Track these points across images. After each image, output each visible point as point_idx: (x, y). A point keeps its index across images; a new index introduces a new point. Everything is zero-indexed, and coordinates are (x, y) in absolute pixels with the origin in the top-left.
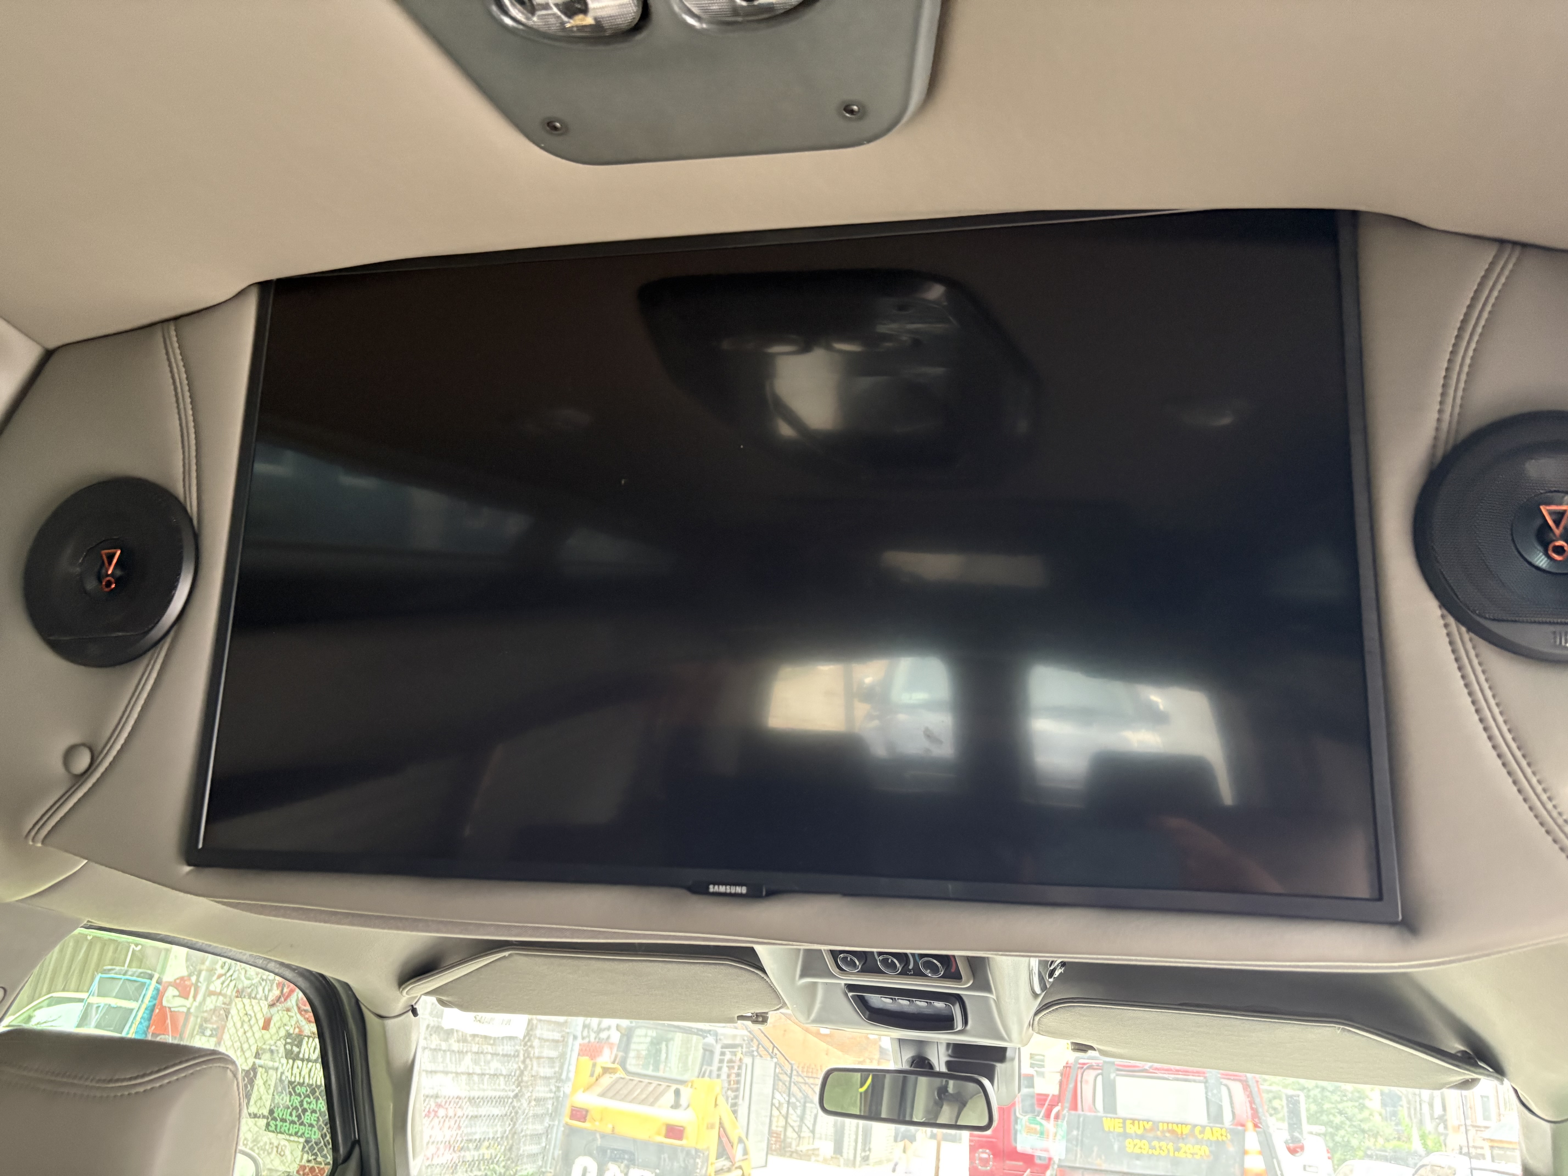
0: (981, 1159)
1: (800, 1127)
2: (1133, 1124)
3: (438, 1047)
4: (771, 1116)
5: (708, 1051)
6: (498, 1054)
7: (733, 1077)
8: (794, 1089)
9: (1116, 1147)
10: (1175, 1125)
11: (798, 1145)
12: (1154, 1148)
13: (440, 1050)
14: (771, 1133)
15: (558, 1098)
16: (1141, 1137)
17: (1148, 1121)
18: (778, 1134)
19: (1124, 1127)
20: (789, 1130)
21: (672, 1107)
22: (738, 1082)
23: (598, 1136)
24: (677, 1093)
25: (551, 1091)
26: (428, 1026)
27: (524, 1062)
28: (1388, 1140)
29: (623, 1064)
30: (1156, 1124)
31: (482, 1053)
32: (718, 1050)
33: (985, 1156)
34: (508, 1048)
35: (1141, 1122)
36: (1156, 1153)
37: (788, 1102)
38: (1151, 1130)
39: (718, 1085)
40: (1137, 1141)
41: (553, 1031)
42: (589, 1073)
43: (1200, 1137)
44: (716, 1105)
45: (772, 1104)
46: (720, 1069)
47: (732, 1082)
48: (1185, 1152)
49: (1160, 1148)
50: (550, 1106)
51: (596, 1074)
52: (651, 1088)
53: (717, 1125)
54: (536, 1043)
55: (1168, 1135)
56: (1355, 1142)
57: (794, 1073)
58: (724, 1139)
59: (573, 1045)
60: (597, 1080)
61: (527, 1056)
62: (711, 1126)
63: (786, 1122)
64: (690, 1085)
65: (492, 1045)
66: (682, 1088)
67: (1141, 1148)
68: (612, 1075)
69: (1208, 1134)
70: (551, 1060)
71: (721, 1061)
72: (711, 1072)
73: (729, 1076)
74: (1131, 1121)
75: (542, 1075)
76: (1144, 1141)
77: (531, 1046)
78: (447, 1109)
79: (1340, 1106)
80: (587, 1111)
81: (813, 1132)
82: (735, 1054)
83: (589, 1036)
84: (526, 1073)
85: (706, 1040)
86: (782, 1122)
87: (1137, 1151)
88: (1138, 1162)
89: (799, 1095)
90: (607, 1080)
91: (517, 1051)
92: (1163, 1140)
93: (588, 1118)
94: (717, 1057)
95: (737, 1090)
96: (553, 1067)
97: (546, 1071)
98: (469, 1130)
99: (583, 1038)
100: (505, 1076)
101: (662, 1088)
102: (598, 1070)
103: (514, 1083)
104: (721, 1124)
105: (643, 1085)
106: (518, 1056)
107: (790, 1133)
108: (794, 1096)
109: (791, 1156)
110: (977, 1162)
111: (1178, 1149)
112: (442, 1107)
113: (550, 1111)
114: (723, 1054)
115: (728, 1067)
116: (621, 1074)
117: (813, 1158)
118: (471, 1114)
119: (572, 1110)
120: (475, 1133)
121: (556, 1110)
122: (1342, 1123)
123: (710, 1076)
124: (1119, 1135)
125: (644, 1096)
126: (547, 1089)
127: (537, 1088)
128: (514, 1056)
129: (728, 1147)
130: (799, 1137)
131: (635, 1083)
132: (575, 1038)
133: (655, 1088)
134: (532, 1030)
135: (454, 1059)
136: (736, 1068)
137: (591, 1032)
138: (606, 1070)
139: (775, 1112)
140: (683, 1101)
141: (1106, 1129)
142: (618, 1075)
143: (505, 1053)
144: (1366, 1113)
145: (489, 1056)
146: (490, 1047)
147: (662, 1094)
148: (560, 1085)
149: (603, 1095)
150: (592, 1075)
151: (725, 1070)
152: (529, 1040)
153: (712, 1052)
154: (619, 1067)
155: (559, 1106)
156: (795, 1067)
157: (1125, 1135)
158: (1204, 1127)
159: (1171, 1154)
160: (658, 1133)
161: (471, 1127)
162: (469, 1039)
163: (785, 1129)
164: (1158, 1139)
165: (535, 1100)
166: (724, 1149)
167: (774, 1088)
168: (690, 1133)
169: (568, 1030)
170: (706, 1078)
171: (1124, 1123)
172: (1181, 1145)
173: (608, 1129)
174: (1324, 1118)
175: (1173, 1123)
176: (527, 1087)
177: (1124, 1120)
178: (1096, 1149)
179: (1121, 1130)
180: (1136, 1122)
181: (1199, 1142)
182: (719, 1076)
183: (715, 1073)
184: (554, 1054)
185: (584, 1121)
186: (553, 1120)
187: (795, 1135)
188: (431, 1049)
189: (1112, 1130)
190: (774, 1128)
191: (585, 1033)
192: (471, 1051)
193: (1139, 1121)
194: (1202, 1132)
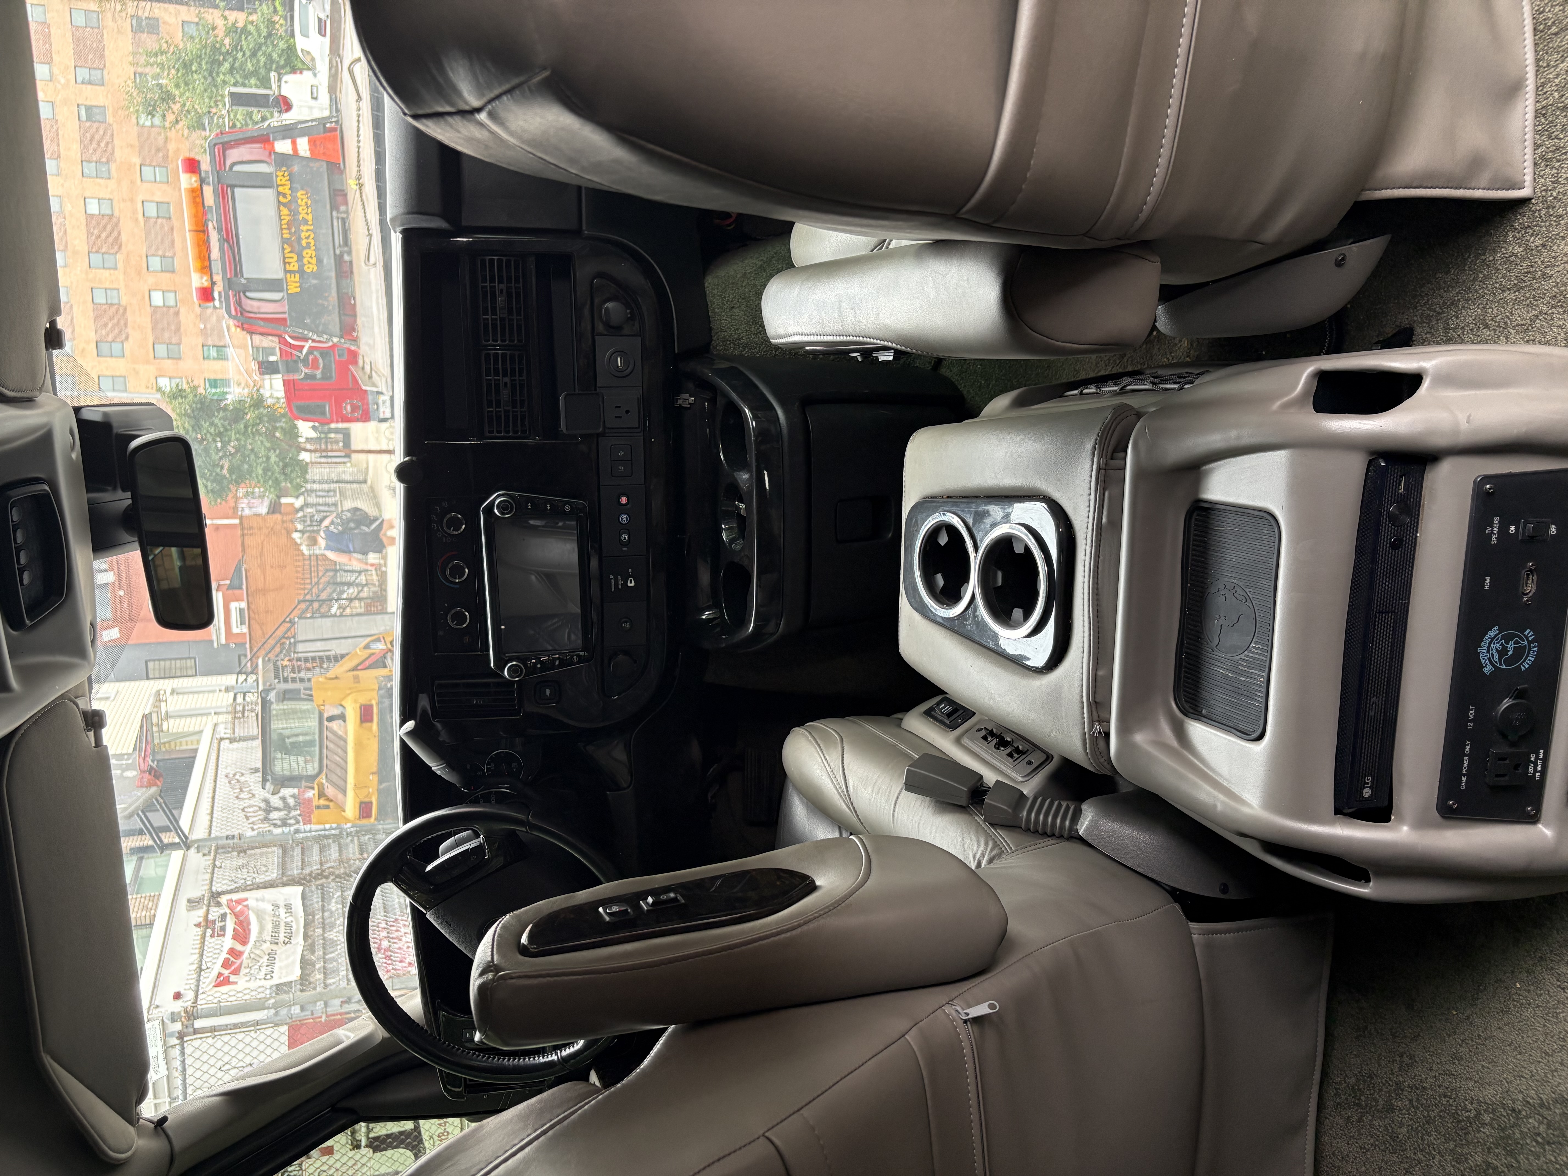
0: (353, 411)
1: (357, 585)
2: (289, 263)
3: (322, 970)
4: (352, 615)
5: (285, 696)
6: (323, 906)
7: (309, 665)
8: (324, 596)
9: (314, 282)
10: (284, 222)
11: (374, 585)
12: (308, 244)
13: (324, 968)
14: (367, 613)
15: (357, 832)
16: (300, 258)
17: (284, 249)
18: (367, 606)
19: (294, 272)
20: (362, 595)
21: (345, 721)
22: (314, 659)
23: (384, 785)
24: (331, 719)
25: (352, 841)
26: (302, 991)
27: (327, 877)
28: (275, 11)
29: (312, 778)
30: (284, 241)
31: (323, 923)
32: (283, 686)
33: (349, 408)
34: (315, 899)
35: (287, 255)
36: (313, 243)
37: (337, 600)
38: (291, 245)
39: (317, 678)
40: (305, 261)
41: (292, 856)
42: (327, 811)
43: (289, 198)
44: (336, 678)
45: (341, 615)
46: (302, 680)
47: (315, 665)
48: (307, 213)
49: (307, 238)
50: (367, 837)
51: (327, 803)
52: (331, 746)
53: (355, 673)
54: (307, 871)
55: (293, 230)
56: (282, 45)
57: (308, 597)
58: (367, 663)
59: (305, 832)
60: (331, 801)
61: (321, 875)
62: (357, 679)
63: (355, 598)
64: (322, 707)
65: (314, 916)
66: (326, 715)
67: (311, 257)
68: (326, 787)
69: (286, 190)
70: (322, 850)
71: (294, 680)
72: (305, 689)
73: (308, 669)
74: (287, 266)
75: (337, 854)
76: (304, 253)
77: (310, 875)
78: (380, 940)
79: (248, 54)
80: (361, 803)
81: (360, 572)
82: (284, 667)
83: (295, 817)
84: (337, 872)
85: (273, 700)
86: (356, 603)
87: (314, 261)
88: (325, 261)
89: (329, 590)
90: (330, 791)
91: (317, 888)
92: (300, 236)
93: (367, 800)
94: (290, 686)
95: (321, 658)
96: (329, 845)
97: (333, 853)
98: (398, 912)
99: (298, 822)
100: (342, 891)
101: (330, 735)
102: (322, 802)
103: (347, 881)
104: (355, 669)
105: (329, 754)
106: (322, 885)
107: (364, 594)
108: (330, 594)
109: (385, 590)
110: (356, 415)
111: (306, 222)
112: (380, 945)
113: (370, 836)
114: (286, 680)
115: (299, 672)
116: (323, 779)
117: (384, 569)
118: (383, 913)
119: (363, 817)
120: (399, 903)
121: (368, 832)
122: (264, 54)
123: (311, 689)
124: (301, 277)
125: (340, 751)
126: (351, 845)
127: (351, 856)
128: (322, 889)
129: (373, 659)
130: (366, 585)
131: (329, 763)
132: (297, 831)
133: (331, 741)
134: (293, 880)
135: (332, 950)
136: (299, 663)
137: (291, 815)
138: (321, 794)
139: (348, 611)
140: (336, 711)
141: (298, 290)
142: (324, 781)
143: (320, 900)
144: (251, 28)
145: (326, 914)
146: (317, 917)
147: (334, 733)
148: (345, 833)
149: (344, 792)
150: (327, 807)
151: (302, 674)
152: (304, 879)
153: (285, 692)
154: (316, 782)
155: (364, 828)
156: (301, 598)
157: (301, 272)
158: (279, 193)
159: (311, 228)
160: (370, 729)
161: (394, 909)
162: (310, 941)
163: (360, 599)
164: (299, 239)
165: (362, 854)
166: (377, 661)
167: (323, 616)
168: (363, 699)
169: (291, 842)
170: (313, 693)
171: (290, 272)
172: (301, 217)
173: (374, 779)
174: (263, 71)
175: (281, 225)
176: (350, 866)
177: (286, 272)
178: (320, 301)
179: (297, 275)
180: (287, 260)
181: (295, 199)
182: (309, 680)
183: (307, 685)
184: (316, 849)
185: (371, 803)
186: (379, 830)
187: (366, 589)
188: (325, 978)
189: (298, 284)
190: (362, 610)
191: (292, 821)
192: (323, 935)
193: (284, 258)
194: (284, 195)
